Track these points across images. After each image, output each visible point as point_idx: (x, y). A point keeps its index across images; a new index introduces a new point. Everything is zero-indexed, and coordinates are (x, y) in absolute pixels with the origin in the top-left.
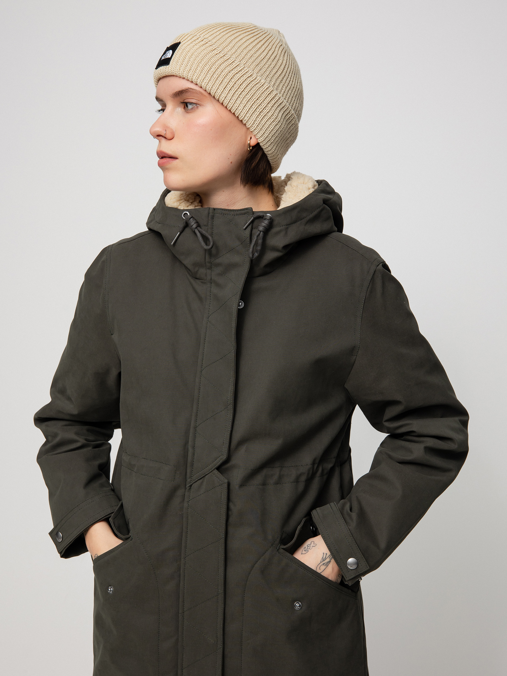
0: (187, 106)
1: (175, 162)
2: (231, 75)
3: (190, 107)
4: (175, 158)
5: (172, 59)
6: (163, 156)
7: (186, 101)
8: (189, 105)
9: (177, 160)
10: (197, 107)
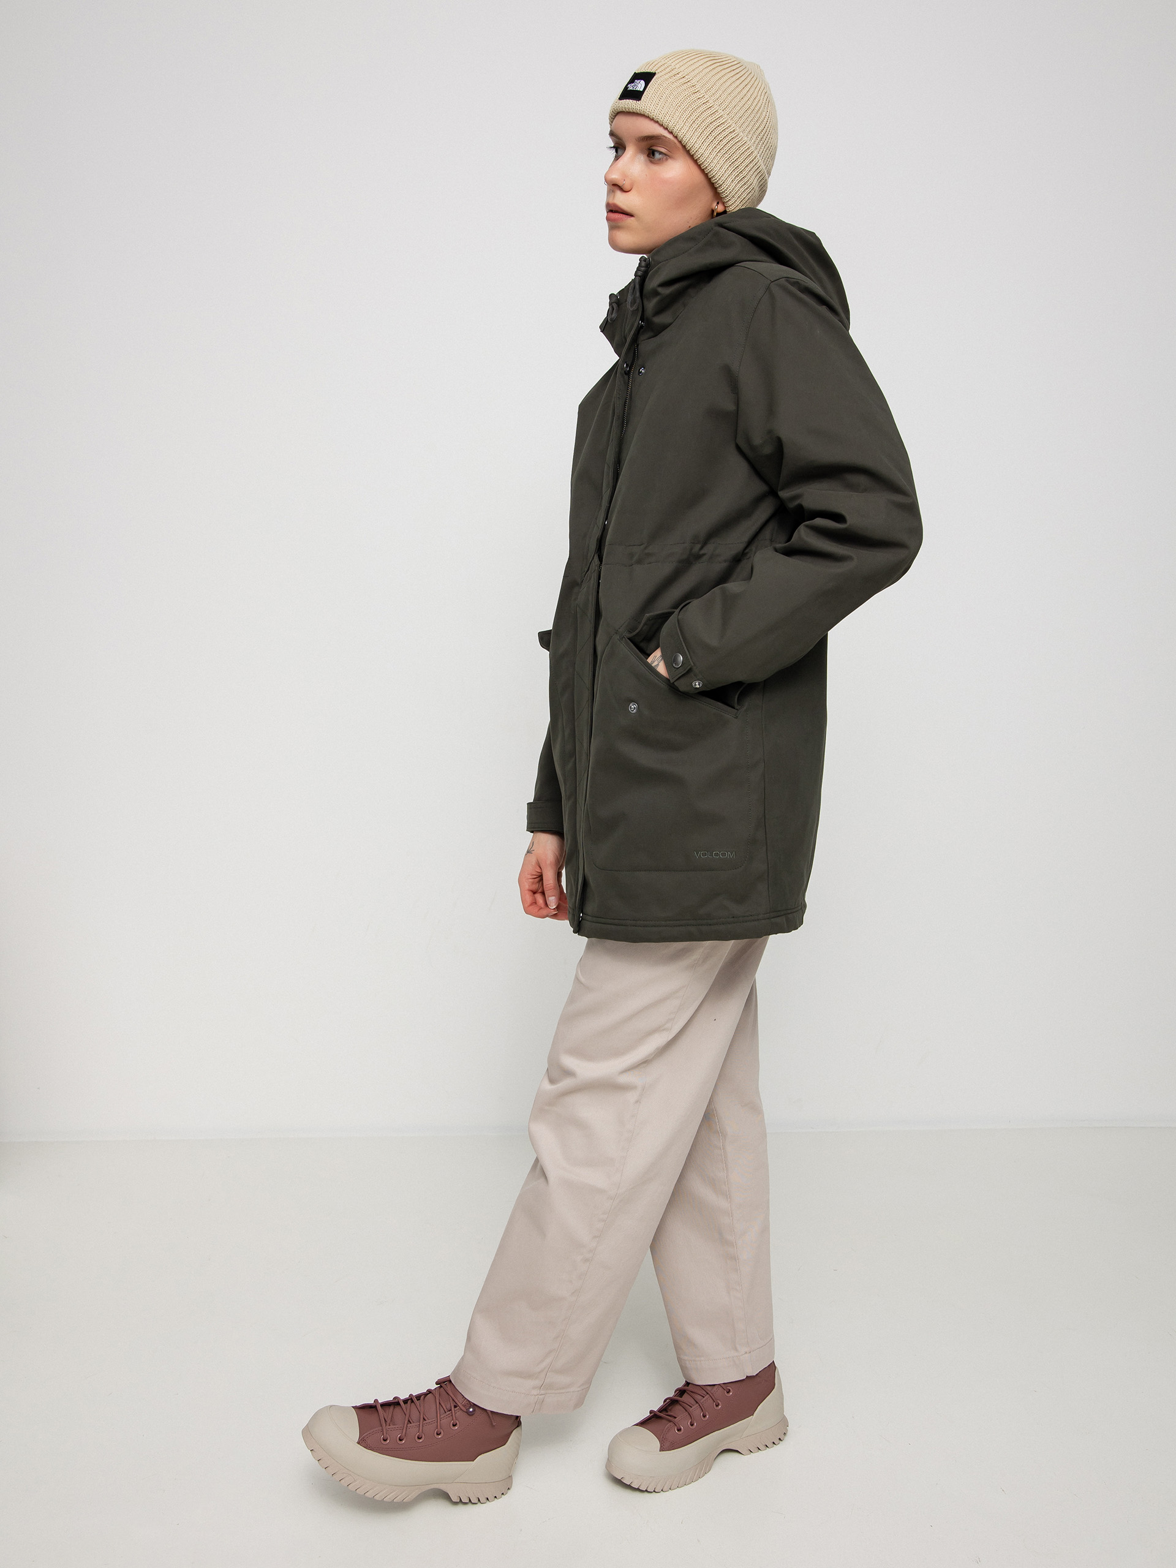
0: (653, 155)
1: (630, 220)
2: (712, 127)
3: (657, 156)
4: (631, 215)
5: (645, 93)
6: (613, 210)
7: (654, 148)
8: (656, 153)
9: (632, 218)
10: (667, 159)
